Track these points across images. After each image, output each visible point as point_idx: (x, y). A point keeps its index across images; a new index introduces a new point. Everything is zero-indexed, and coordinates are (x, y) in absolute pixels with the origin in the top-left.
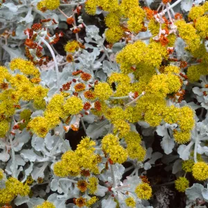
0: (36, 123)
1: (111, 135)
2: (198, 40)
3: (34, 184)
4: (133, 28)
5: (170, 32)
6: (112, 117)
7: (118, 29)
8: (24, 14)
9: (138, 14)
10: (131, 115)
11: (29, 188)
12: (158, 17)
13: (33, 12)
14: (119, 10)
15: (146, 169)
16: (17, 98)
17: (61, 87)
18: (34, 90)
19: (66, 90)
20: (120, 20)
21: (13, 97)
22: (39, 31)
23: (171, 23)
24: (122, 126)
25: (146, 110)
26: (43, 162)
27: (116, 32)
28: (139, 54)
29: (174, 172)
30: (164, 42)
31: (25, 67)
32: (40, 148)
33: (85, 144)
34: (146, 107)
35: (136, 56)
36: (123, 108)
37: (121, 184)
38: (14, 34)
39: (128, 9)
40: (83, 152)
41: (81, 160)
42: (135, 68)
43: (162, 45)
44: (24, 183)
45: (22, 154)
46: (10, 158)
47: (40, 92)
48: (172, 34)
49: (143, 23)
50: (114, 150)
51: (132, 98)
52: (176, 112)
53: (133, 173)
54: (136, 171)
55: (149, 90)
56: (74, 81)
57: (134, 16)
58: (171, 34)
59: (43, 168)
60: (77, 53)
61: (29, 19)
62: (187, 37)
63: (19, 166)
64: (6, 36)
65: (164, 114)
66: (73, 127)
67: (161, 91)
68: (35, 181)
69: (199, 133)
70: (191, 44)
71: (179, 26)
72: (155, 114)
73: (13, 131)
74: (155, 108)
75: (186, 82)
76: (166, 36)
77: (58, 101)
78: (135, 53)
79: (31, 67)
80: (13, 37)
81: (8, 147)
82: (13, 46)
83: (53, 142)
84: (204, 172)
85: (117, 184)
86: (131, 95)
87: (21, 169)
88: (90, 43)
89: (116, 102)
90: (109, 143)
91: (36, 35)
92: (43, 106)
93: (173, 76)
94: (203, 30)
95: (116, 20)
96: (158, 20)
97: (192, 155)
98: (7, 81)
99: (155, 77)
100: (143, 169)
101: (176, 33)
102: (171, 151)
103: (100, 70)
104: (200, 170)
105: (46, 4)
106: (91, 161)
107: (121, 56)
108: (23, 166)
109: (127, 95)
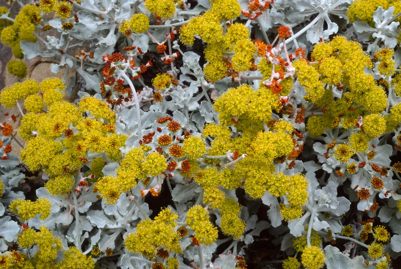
0: (105, 184)
1: (200, 207)
2: (322, 88)
3: (101, 256)
5: (285, 76)
6: (204, 181)
7: (221, 65)
8: (106, 32)
9: (247, 49)
10: (228, 180)
11: (95, 260)
12: (271, 55)
13: (116, 32)
14: (222, 42)
15: (247, 243)
16: (84, 149)
17: (142, 139)
18: (106, 140)
19: (148, 143)
20: (223, 54)
21: (79, 148)
22: (119, 63)
23: (287, 64)
24: (214, 195)
25: (246, 177)
26: (115, 229)
27: (218, 69)
28: (243, 104)
29: (283, 249)
30: (277, 89)
31: (97, 109)
32: (111, 211)
33: (165, 217)
34: (247, 172)
35: (239, 106)
36: (219, 170)
37: (211, 265)
38: (92, 56)
39: (235, 41)
40: (161, 228)
41: (158, 238)
42: (236, 120)
43: (274, 93)
44: (88, 255)
45: (88, 217)
46: (74, 220)
47: (114, 144)
48: (289, 78)
49: (253, 60)
50: (201, 227)
51: (231, 159)
52: (284, 183)
53: (230, 247)
54: (234, 245)
55: (252, 153)
56: (159, 130)
57: (242, 51)
58: (287, 78)
59: (114, 237)
60: (167, 90)
61: (111, 40)
62: (307, 83)
63: (84, 232)
64: (82, 57)
65: (269, 184)
66: (153, 191)
67: (266, 155)
68: (102, 253)
69: (317, 202)
70: (312, 93)
71: (298, 68)
72: (257, 183)
73: (78, 188)
74: (258, 176)
75: (301, 143)
76: (280, 80)
77: (136, 158)
78: (237, 102)
79: (105, 110)
80: (91, 60)
81: (71, 206)
82: (91, 69)
83: (128, 205)
84: (316, 260)
85: (205, 265)
86: (229, 154)
87: (87, 236)
88: (188, 75)
89: (210, 161)
90: (195, 218)
91: (114, 68)
92: (118, 158)
93: (284, 135)
94: (329, 75)
95: (218, 53)
96: (271, 59)
97: (306, 230)
98: (74, 125)
99: (261, 134)
100: (243, 242)
101: (294, 76)
102: (279, 224)
103: (196, 112)
104: (311, 257)
105: (131, 26)
106: (171, 241)
107: (220, 103)
108: (88, 232)
109: (224, 154)
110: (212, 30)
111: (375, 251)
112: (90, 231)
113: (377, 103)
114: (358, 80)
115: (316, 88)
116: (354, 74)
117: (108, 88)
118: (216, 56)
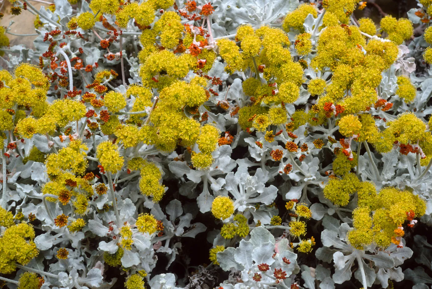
2: (240, 58)
4: (167, 41)
9: (175, 27)
15: (177, 234)
16: (12, 99)
18: (33, 92)
21: (7, 98)
23: (208, 36)
25: (159, 122)
30: (194, 50)
32: (38, 177)
34: (159, 117)
35: (157, 61)
42: (156, 79)
43: (192, 54)
47: (40, 96)
48: (211, 50)
49: (181, 41)
50: (107, 155)
54: (167, 239)
58: (209, 50)
63: (11, 201)
67: (176, 97)
72: (168, 126)
73: (8, 152)
74: (169, 118)
76: (200, 48)
86: (148, 110)
89: (131, 120)
94: (247, 47)
95: (151, 37)
96: (193, 31)
101: (216, 51)
108: (16, 202)
109: (144, 110)
110: (145, 12)
111: (298, 228)
112: (17, 201)
113: (292, 73)
114: (274, 51)
115: (235, 58)
116: (271, 46)
117: (46, 62)
118: (149, 39)
